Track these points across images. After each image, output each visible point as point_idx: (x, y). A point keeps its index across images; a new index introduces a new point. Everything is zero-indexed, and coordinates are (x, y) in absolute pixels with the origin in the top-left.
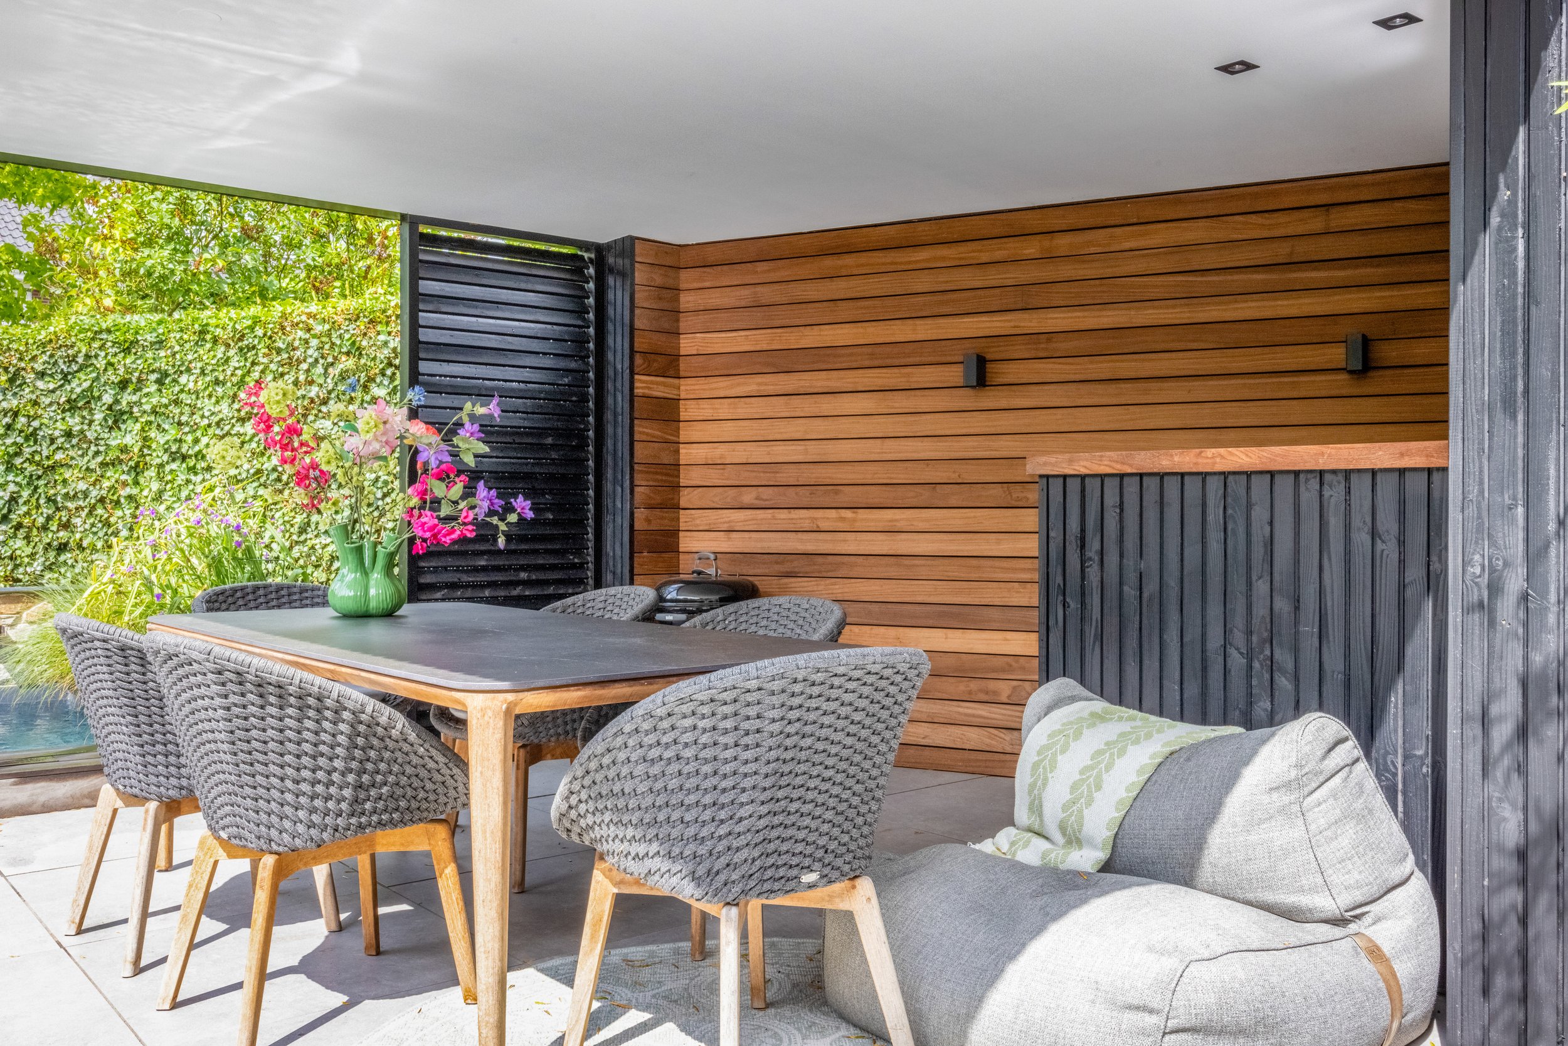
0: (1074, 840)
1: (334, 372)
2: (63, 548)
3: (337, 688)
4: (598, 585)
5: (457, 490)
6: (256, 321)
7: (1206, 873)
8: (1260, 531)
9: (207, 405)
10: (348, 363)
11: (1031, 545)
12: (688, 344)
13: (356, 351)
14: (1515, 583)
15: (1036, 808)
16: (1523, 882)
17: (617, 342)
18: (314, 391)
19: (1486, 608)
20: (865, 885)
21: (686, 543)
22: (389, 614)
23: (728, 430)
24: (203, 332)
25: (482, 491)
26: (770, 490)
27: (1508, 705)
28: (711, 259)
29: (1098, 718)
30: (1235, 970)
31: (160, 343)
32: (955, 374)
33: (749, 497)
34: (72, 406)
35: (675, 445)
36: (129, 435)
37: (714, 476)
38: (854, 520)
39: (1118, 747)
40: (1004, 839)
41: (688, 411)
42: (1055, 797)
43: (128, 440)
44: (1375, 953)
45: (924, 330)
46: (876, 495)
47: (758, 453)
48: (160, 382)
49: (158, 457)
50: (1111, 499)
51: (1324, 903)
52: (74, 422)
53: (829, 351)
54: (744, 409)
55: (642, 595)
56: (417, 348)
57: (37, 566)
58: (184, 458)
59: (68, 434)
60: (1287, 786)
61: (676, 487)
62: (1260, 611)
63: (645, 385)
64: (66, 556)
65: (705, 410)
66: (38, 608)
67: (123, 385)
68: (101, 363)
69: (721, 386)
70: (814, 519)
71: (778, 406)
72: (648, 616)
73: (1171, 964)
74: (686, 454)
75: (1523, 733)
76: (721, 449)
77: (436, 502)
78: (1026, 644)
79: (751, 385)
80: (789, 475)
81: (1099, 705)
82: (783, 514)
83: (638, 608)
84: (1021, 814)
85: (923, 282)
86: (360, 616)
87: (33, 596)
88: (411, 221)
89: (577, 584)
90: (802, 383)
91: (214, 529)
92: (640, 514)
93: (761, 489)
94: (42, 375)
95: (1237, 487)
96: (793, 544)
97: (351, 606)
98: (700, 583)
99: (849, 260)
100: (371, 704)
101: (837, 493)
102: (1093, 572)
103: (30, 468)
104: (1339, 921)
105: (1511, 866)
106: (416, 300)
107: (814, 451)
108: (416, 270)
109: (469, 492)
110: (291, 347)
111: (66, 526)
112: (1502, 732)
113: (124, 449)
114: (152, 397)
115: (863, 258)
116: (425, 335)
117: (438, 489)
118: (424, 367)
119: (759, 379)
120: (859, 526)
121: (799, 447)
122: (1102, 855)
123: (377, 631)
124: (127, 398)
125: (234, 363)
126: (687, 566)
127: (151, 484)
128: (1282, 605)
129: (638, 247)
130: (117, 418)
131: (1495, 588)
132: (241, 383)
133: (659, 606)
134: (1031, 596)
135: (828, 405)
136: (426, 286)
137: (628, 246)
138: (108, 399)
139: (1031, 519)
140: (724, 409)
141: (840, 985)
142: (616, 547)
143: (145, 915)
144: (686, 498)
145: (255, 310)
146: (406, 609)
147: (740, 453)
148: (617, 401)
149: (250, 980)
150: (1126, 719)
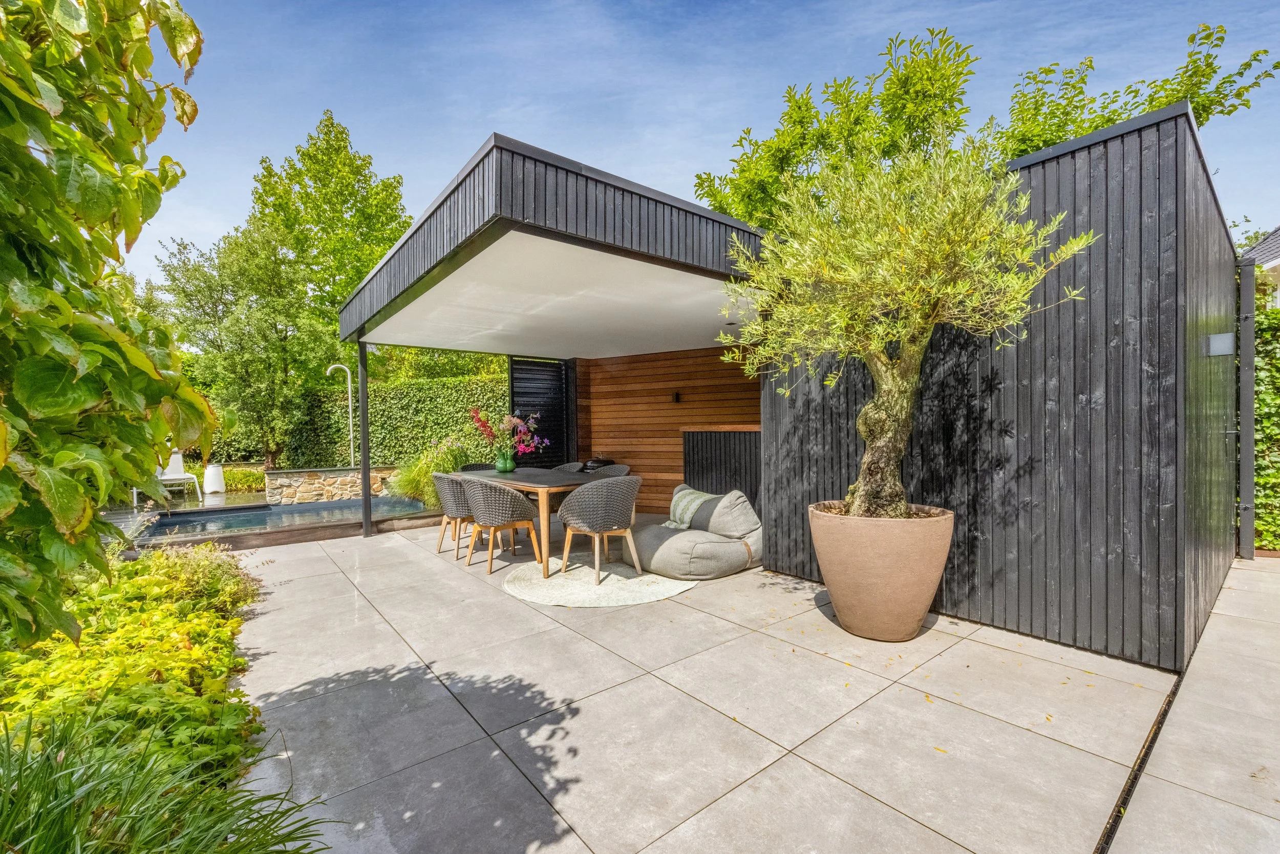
0: (682, 522)
1: (486, 397)
2: (401, 453)
3: (507, 488)
4: (568, 462)
5: (529, 438)
6: (461, 382)
7: (710, 528)
8: (732, 446)
9: (446, 408)
10: (490, 395)
11: (681, 449)
12: (593, 389)
13: (492, 391)
14: (774, 459)
15: (674, 516)
16: (776, 527)
17: (572, 389)
18: (479, 403)
19: (768, 464)
20: (629, 530)
21: (594, 449)
22: (512, 471)
23: (605, 415)
24: (444, 385)
25: (535, 437)
27: (772, 486)
29: (691, 493)
30: (708, 546)
31: (430, 389)
32: (670, 398)
33: (612, 435)
34: (402, 408)
35: (589, 420)
36: (421, 418)
37: (601, 429)
39: (693, 501)
40: (667, 524)
41: (593, 409)
42: (679, 512)
43: (421, 419)
44: (746, 545)
45: (661, 385)
46: (648, 434)
47: (615, 422)
48: (431, 401)
49: (430, 424)
50: (700, 438)
51: (737, 534)
52: (403, 413)
54: (610, 409)
55: (580, 465)
56: (513, 394)
57: (392, 459)
58: (439, 424)
59: (401, 417)
60: (727, 507)
61: (590, 432)
62: (733, 467)
63: (581, 402)
64: (401, 456)
65: (599, 409)
66: (396, 472)
67: (419, 401)
68: (412, 395)
69: (603, 402)
71: (620, 408)
72: (582, 470)
73: (693, 544)
74: (594, 422)
75: (775, 492)
76: (603, 421)
77: (523, 441)
78: (681, 476)
79: (612, 401)
81: (691, 491)
82: (622, 440)
83: (578, 469)
84: (672, 518)
85: (660, 371)
86: (504, 472)
87: (394, 468)
88: (510, 357)
89: (561, 462)
91: (454, 448)
92: (580, 440)
94: (392, 399)
95: (727, 435)
96: (626, 449)
97: (502, 469)
98: (598, 461)
99: (639, 365)
100: (515, 492)
101: (637, 433)
102: (696, 456)
103: (389, 428)
104: (740, 538)
105: (773, 523)
106: (513, 380)
107: (630, 421)
108: (512, 371)
109: (532, 438)
110: (472, 390)
111: (401, 446)
112: (772, 492)
113: (419, 421)
114: (428, 405)
115: (643, 364)
116: (516, 390)
117: (524, 437)
118: (516, 399)
119: (614, 400)
122: (688, 525)
123: (509, 475)
124: (420, 406)
125: (454, 394)
126: (594, 455)
127: (428, 432)
128: (737, 464)
129: (578, 361)
130: (417, 412)
131: (770, 460)
132: (457, 401)
133: (585, 467)
134: (681, 463)
135: (634, 407)
136: (516, 375)
137: (574, 361)
138: (414, 406)
139: (681, 441)
140: (604, 409)
141: (625, 556)
142: (573, 451)
143: (458, 548)
144: (593, 435)
145: (460, 378)
146: (516, 470)
147: (609, 422)
148: (572, 407)
149: (489, 559)
150: (698, 494)
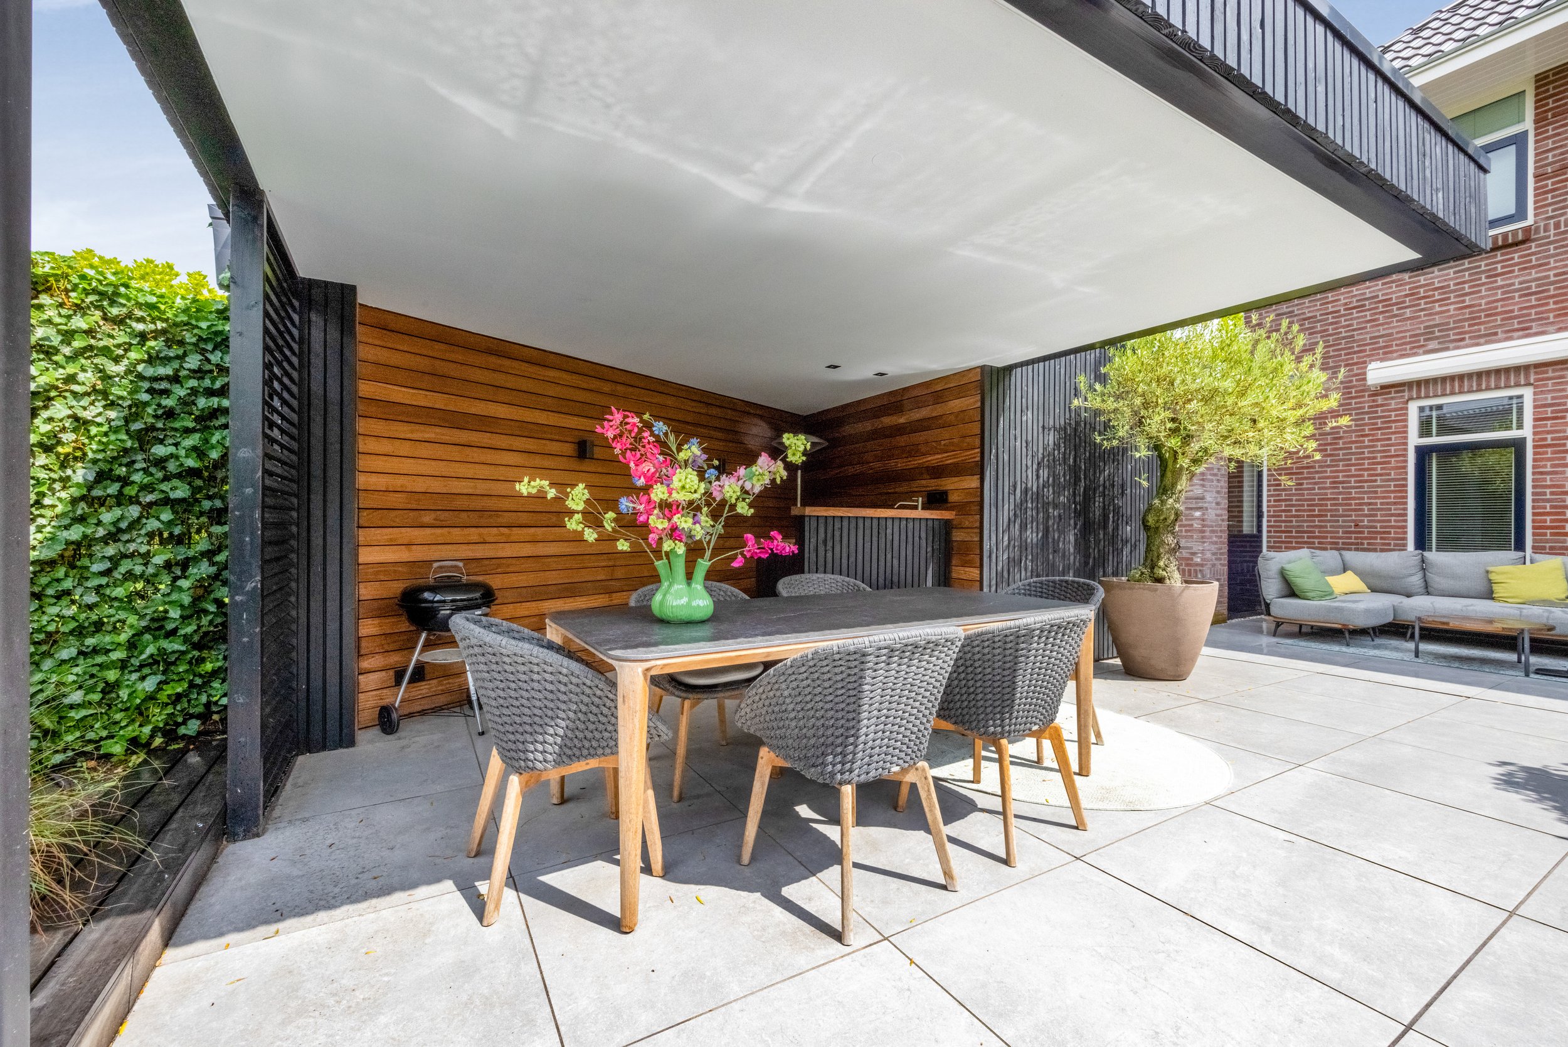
8: (889, 537)
23: (407, 466)
26: (446, 514)
28: (392, 326)
32: (569, 449)
33: (428, 518)
37: (394, 501)
38: (510, 535)
41: (366, 445)
47: (436, 486)
50: (837, 526)
53: (494, 420)
54: (423, 451)
65: (384, 447)
69: (403, 431)
70: (480, 535)
71: (455, 453)
74: (365, 481)
76: (400, 481)
79: (430, 433)
80: (459, 503)
82: (457, 531)
85: (552, 391)
90: (473, 439)
93: (439, 513)
95: (882, 521)
99: (506, 362)
101: (498, 516)
107: (481, 488)
115: (515, 364)
119: (438, 430)
120: (513, 539)
121: (470, 483)
135: (490, 457)
140: (404, 448)
144: (366, 518)
147: (420, 485)
